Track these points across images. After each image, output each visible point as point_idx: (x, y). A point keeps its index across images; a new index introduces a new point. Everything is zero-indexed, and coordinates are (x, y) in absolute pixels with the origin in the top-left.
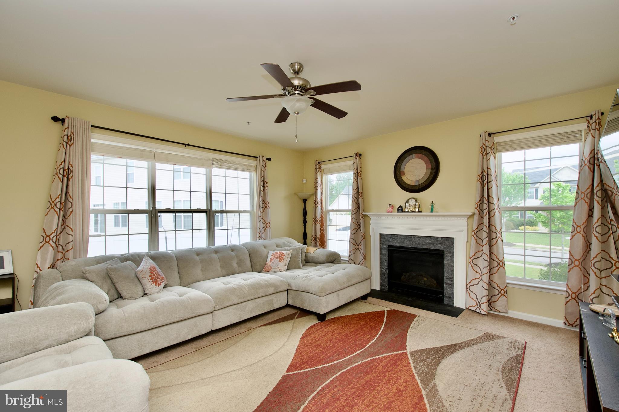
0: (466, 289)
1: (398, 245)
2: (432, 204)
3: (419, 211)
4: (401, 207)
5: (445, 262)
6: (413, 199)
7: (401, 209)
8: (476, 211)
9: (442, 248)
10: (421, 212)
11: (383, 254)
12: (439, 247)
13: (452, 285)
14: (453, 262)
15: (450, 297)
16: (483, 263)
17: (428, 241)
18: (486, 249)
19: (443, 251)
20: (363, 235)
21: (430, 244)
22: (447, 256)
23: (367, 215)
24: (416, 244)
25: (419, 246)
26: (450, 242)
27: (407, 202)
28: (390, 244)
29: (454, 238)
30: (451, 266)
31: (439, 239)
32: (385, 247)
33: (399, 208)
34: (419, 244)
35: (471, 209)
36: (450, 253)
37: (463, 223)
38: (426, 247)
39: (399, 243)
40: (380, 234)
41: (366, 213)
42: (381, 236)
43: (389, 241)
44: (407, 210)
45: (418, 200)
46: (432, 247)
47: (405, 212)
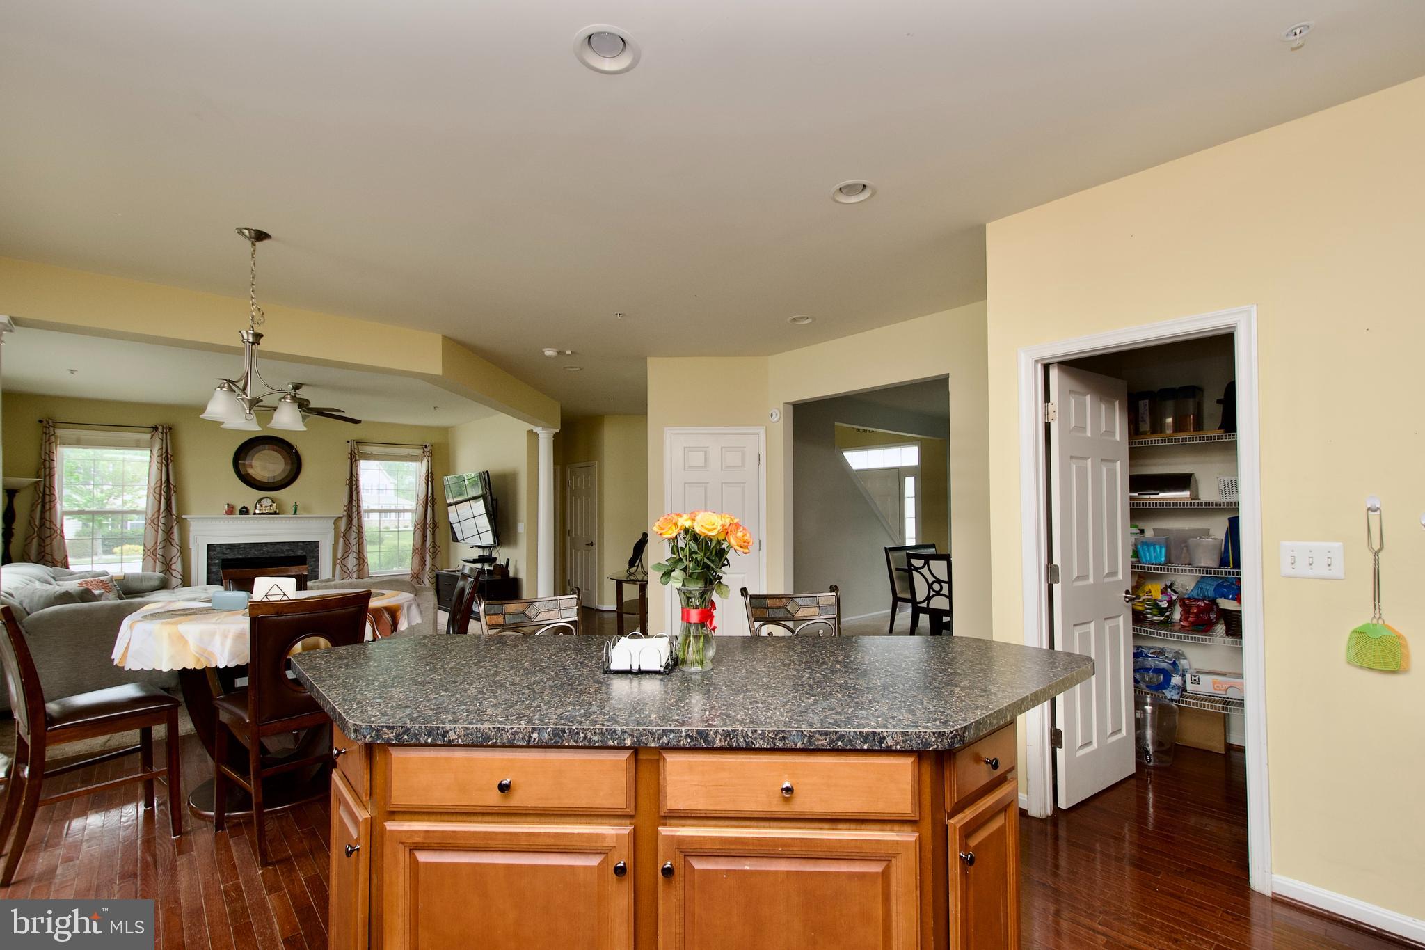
1: (239, 557)
2: (296, 506)
3: (275, 513)
4: (244, 507)
6: (269, 500)
7: (244, 511)
8: (345, 513)
9: (304, 553)
10: (278, 514)
11: (213, 572)
12: (300, 553)
14: (318, 566)
16: (351, 562)
17: (286, 548)
18: (355, 548)
19: (305, 557)
20: (181, 548)
21: (288, 551)
22: (310, 561)
23: (184, 519)
24: (268, 552)
25: (273, 555)
26: (313, 546)
27: (259, 501)
28: (226, 557)
29: (318, 542)
30: (315, 571)
31: (301, 544)
32: (217, 561)
33: (242, 509)
34: (274, 552)
35: (340, 511)
36: (313, 557)
37: (330, 525)
38: (283, 555)
39: (241, 554)
40: (208, 545)
41: (183, 516)
42: (210, 548)
43: (224, 553)
44: (257, 511)
45: (274, 500)
46: (292, 554)
47: (255, 514)
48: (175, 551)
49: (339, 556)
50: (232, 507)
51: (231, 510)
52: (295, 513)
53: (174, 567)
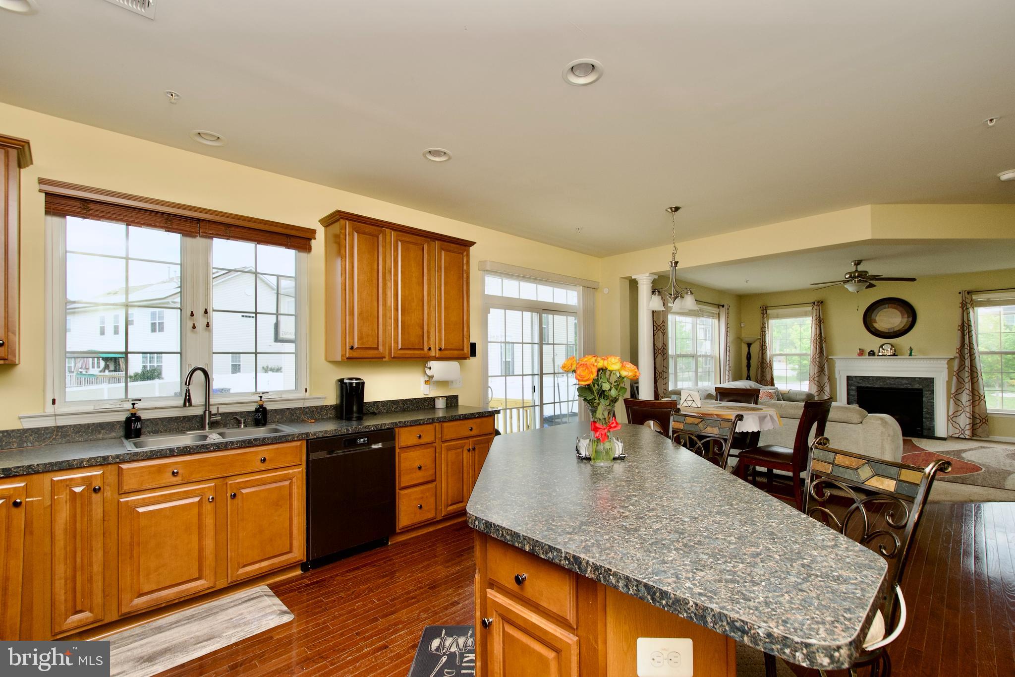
0: (948, 420)
1: (870, 386)
2: (911, 350)
3: (894, 355)
4: (871, 351)
5: (924, 399)
6: (889, 345)
7: (872, 353)
8: (957, 355)
9: (921, 387)
10: (897, 356)
11: (851, 395)
12: (917, 386)
13: (932, 419)
14: (933, 398)
15: (929, 429)
16: (965, 397)
17: (904, 382)
18: (968, 386)
19: (921, 390)
20: (830, 377)
21: (906, 384)
22: (926, 393)
23: (832, 359)
24: (891, 384)
25: (895, 386)
26: (930, 382)
27: (881, 347)
28: (860, 385)
29: (933, 378)
30: (931, 402)
31: (917, 379)
32: (853, 388)
33: (869, 352)
34: (894, 384)
35: (953, 353)
36: (929, 391)
37: (944, 365)
38: (902, 387)
39: (870, 384)
40: (847, 377)
41: (830, 357)
42: (849, 378)
43: (859, 383)
44: (880, 354)
45: (893, 345)
46: (909, 387)
47: (878, 355)
48: (826, 379)
49: (953, 391)
50: (863, 351)
51: (861, 353)
52: (910, 355)
53: (826, 389)
